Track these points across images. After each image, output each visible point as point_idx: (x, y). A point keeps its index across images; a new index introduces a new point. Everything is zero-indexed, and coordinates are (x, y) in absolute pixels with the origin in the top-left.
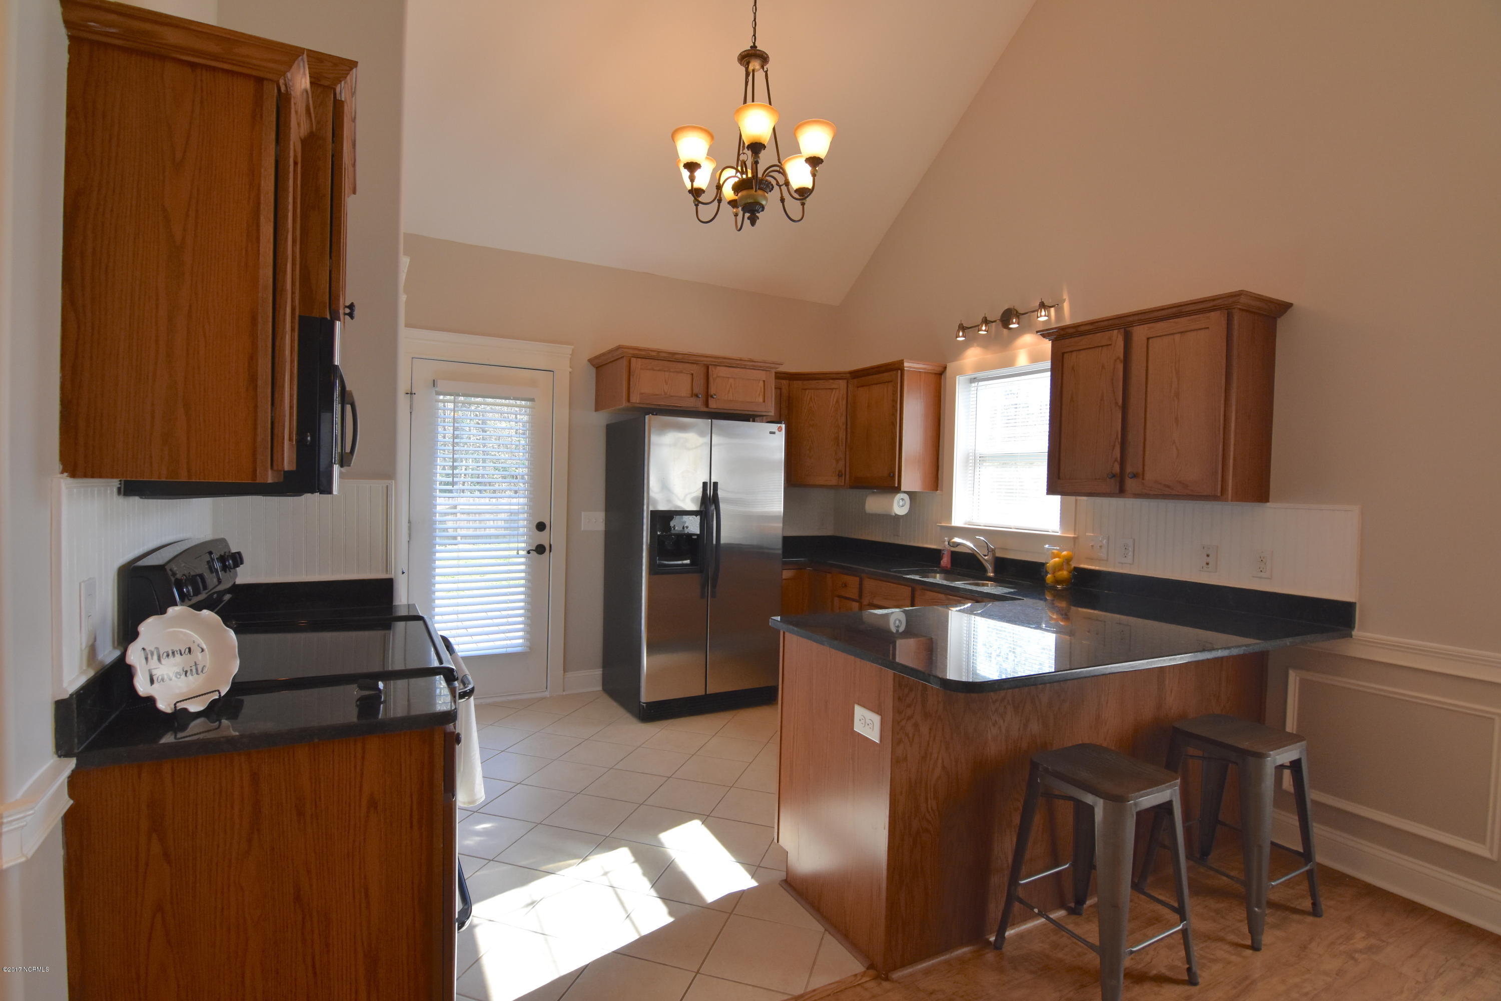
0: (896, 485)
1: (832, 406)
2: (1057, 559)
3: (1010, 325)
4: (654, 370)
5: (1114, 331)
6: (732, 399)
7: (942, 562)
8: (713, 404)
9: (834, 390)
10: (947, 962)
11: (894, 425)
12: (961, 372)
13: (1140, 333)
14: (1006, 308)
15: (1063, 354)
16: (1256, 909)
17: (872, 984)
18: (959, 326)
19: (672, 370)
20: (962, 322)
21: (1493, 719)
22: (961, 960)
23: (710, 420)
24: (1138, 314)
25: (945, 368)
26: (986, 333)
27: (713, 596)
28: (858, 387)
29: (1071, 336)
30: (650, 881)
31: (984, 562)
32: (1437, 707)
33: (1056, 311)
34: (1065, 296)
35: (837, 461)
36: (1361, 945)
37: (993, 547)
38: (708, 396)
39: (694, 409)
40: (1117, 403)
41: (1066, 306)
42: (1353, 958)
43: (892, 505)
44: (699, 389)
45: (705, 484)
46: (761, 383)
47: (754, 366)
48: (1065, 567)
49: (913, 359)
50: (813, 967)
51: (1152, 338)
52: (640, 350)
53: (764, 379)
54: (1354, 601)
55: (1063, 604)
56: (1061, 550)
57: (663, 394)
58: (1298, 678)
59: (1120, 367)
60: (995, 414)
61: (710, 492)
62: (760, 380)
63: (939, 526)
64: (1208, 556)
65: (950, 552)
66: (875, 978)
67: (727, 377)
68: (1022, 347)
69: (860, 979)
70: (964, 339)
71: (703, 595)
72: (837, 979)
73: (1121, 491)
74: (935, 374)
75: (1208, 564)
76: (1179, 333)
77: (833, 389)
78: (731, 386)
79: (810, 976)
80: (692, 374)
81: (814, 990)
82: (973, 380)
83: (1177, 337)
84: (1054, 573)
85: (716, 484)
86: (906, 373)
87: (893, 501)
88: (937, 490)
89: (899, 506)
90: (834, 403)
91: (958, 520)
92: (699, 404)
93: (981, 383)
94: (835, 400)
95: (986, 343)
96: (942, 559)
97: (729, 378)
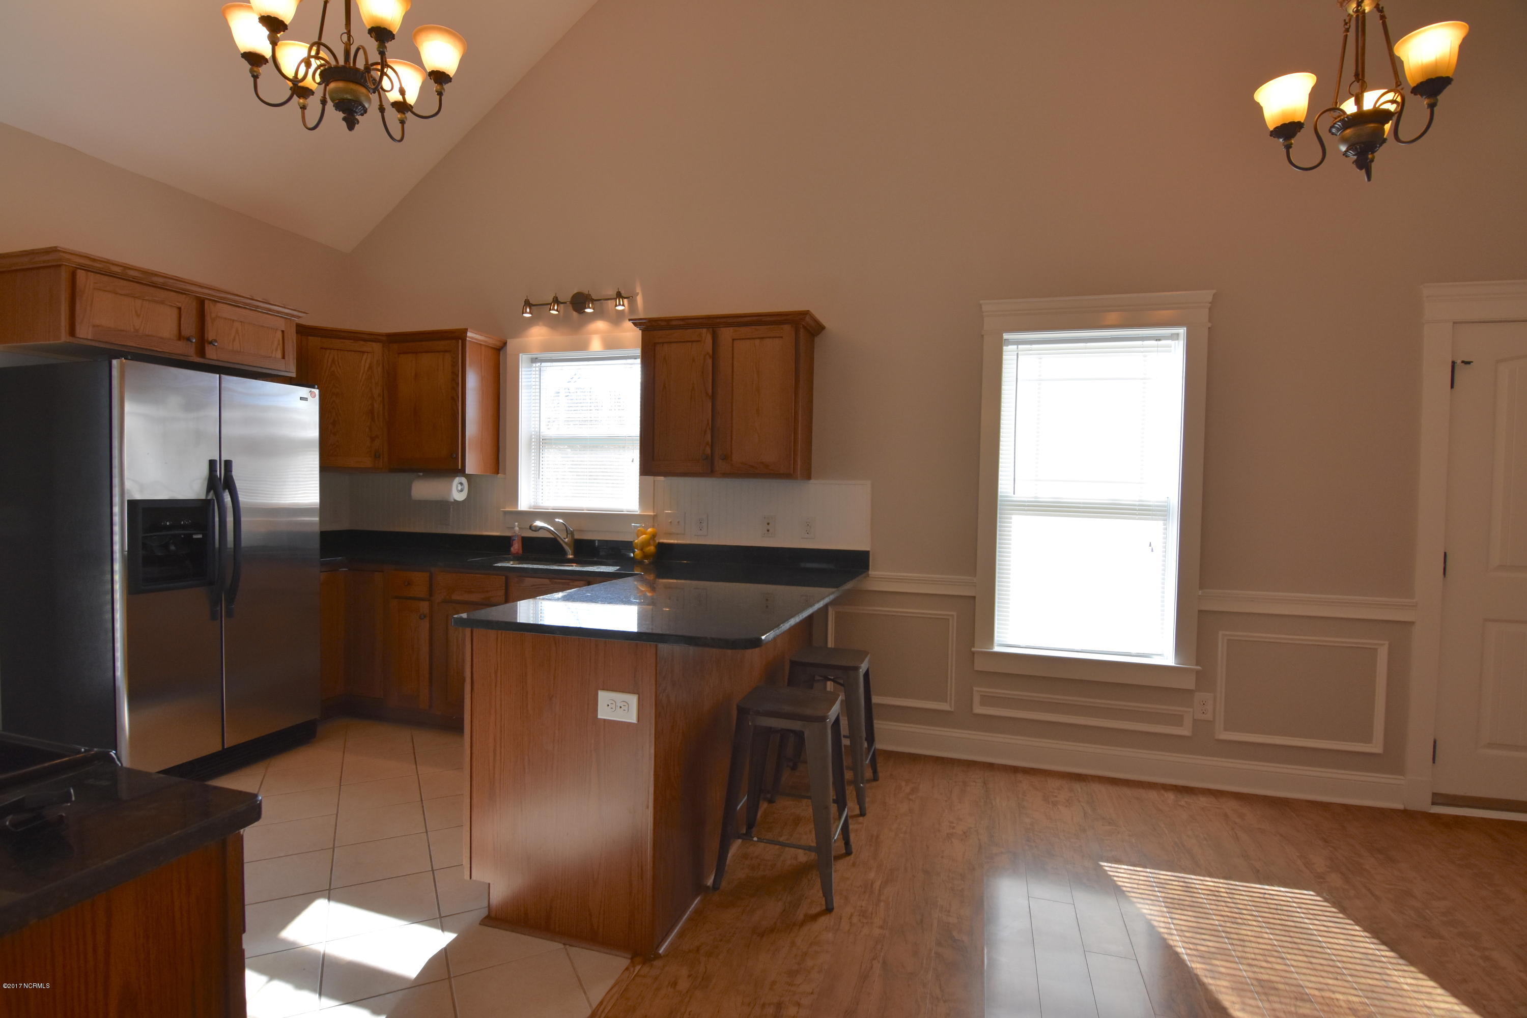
0: (460, 468)
1: (363, 374)
2: (644, 536)
3: (586, 308)
4: (117, 293)
5: (704, 329)
6: (239, 350)
7: (512, 549)
8: (212, 354)
9: (366, 354)
10: (690, 919)
11: (454, 400)
12: (525, 350)
13: (726, 334)
14: (575, 292)
15: (655, 344)
16: (861, 785)
17: (646, 969)
18: (525, 302)
19: (147, 298)
20: (528, 298)
21: (948, 619)
22: (698, 912)
23: (218, 375)
24: (724, 317)
25: (505, 344)
26: (557, 313)
27: (229, 614)
28: (399, 354)
29: (662, 328)
30: (314, 991)
31: (564, 545)
32: (918, 617)
33: (629, 303)
34: (638, 290)
35: (373, 439)
36: (908, 790)
37: (572, 529)
38: (202, 343)
39: (182, 358)
40: (707, 394)
41: (639, 299)
42: (910, 800)
43: (450, 490)
44: (189, 328)
45: (212, 463)
46: (279, 334)
47: (270, 310)
48: (652, 542)
49: (478, 330)
50: (581, 985)
51: (737, 339)
52: (94, 260)
53: (283, 330)
54: (867, 549)
55: (651, 577)
56: (646, 528)
57: (132, 330)
58: (834, 613)
59: (710, 361)
60: (558, 396)
61: (220, 472)
62: (277, 329)
63: (503, 511)
64: (768, 524)
65: (521, 538)
66: (644, 963)
67: (231, 320)
68: (596, 332)
69: (634, 971)
70: (530, 315)
71: (214, 616)
72: (611, 982)
73: (710, 472)
74: (494, 348)
75: (768, 531)
76: (759, 338)
77: (363, 352)
78: (237, 332)
79: (585, 993)
80: (180, 309)
81: (601, 1003)
82: (534, 360)
83: (757, 342)
84: (642, 549)
85: (228, 464)
86: (468, 344)
87: (451, 486)
88: (498, 473)
89: (458, 490)
90: (366, 369)
91: (524, 504)
92: (189, 351)
93: (543, 364)
94: (367, 366)
95: (553, 323)
96: (512, 545)
97: (233, 321)
